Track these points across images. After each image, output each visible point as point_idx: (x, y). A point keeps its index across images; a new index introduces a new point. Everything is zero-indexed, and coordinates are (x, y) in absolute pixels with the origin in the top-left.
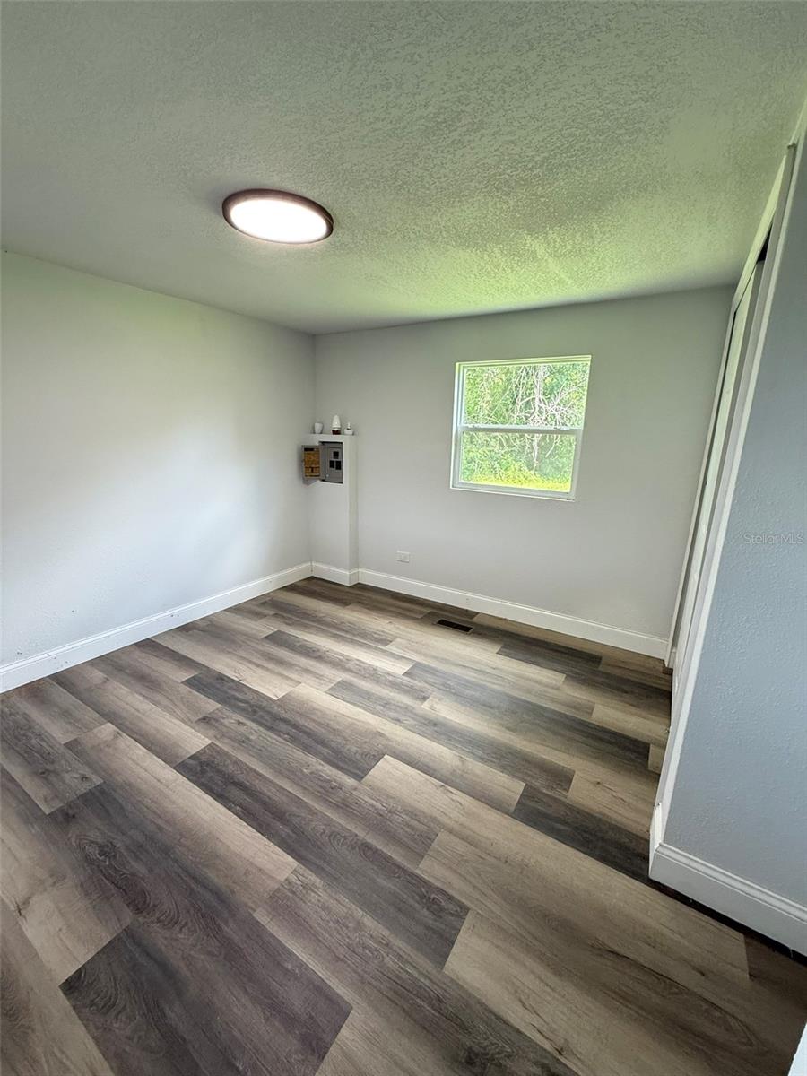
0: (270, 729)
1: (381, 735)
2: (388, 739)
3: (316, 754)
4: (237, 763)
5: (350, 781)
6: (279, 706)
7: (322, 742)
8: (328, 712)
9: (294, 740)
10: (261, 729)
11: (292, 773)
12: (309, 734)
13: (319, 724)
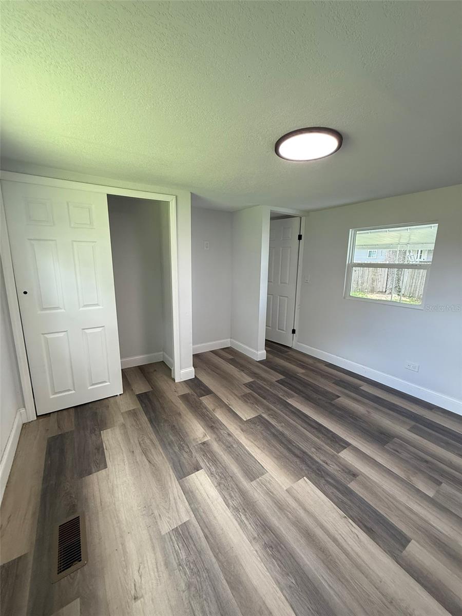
0: (304, 453)
1: (242, 430)
2: (240, 426)
3: (278, 431)
4: (318, 438)
5: (264, 415)
6: (302, 470)
7: (274, 435)
8: (268, 454)
9: (290, 442)
10: (310, 454)
11: (289, 425)
12: (281, 442)
13: (275, 447)
